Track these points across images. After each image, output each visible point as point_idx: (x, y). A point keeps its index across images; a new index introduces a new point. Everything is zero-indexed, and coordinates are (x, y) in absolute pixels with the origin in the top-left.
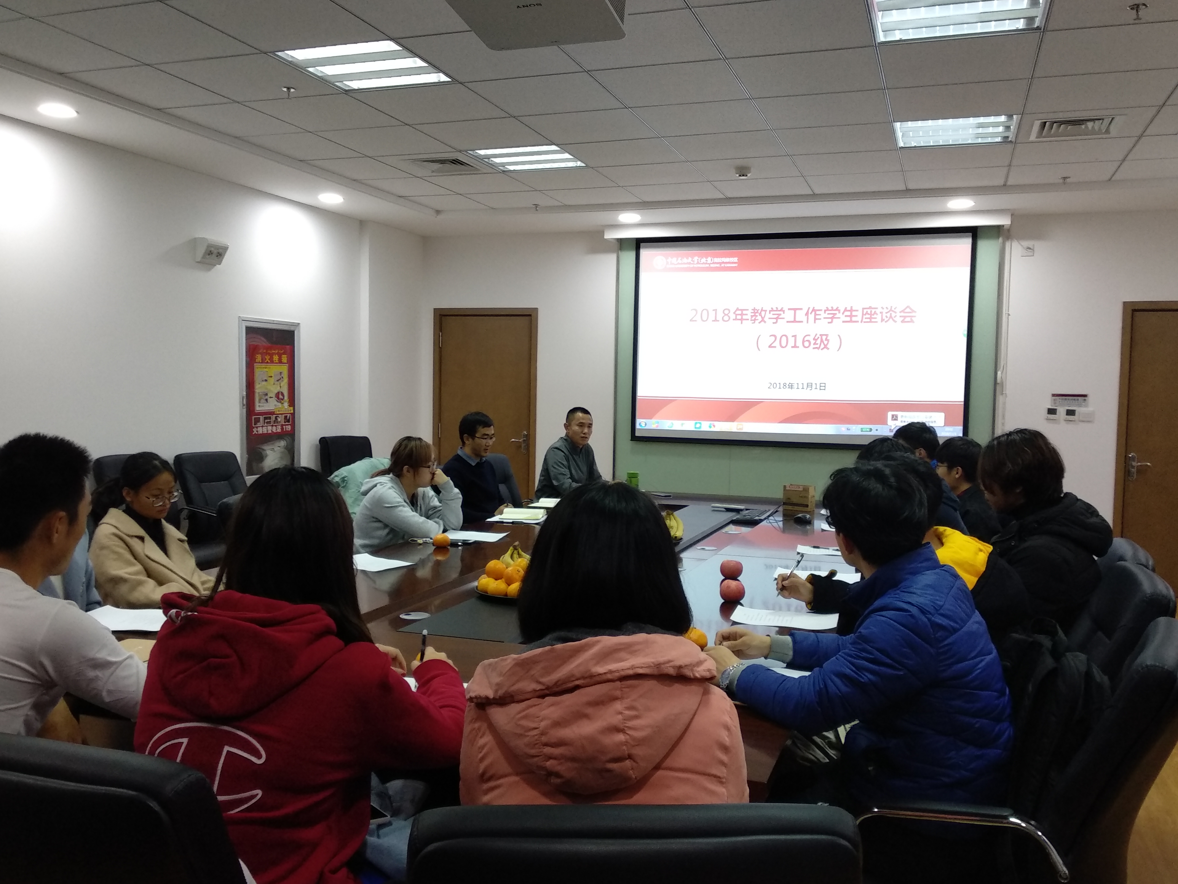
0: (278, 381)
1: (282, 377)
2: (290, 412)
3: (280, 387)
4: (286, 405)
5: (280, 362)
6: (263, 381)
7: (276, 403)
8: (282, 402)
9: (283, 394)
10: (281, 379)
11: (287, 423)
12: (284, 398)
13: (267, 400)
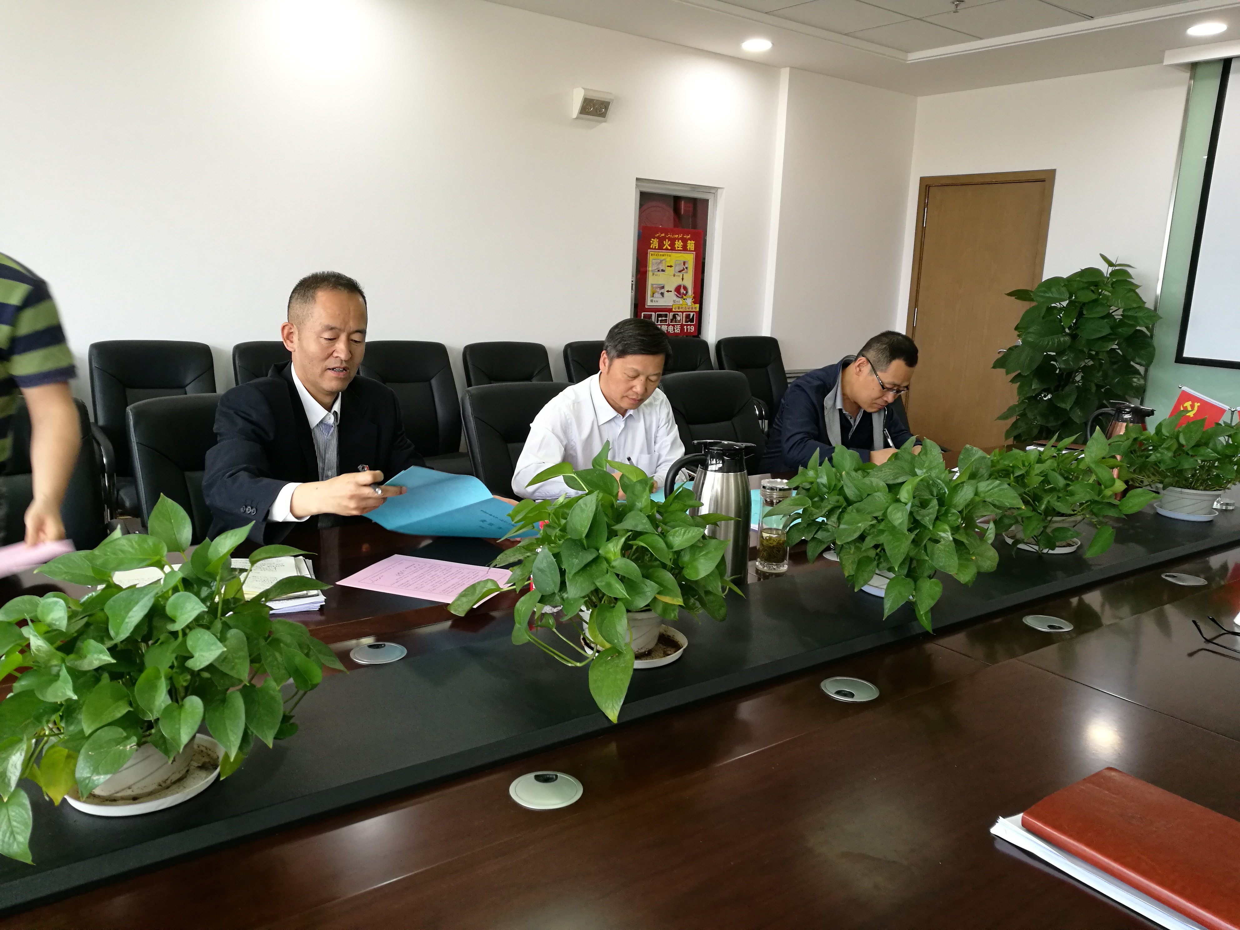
0: (680, 272)
1: (687, 268)
2: (694, 310)
3: (683, 279)
4: (689, 301)
5: (685, 249)
6: (659, 271)
7: (675, 298)
8: (685, 297)
9: (685, 288)
10: (684, 269)
11: (689, 323)
12: (687, 292)
13: (662, 294)
